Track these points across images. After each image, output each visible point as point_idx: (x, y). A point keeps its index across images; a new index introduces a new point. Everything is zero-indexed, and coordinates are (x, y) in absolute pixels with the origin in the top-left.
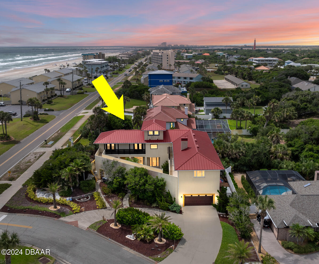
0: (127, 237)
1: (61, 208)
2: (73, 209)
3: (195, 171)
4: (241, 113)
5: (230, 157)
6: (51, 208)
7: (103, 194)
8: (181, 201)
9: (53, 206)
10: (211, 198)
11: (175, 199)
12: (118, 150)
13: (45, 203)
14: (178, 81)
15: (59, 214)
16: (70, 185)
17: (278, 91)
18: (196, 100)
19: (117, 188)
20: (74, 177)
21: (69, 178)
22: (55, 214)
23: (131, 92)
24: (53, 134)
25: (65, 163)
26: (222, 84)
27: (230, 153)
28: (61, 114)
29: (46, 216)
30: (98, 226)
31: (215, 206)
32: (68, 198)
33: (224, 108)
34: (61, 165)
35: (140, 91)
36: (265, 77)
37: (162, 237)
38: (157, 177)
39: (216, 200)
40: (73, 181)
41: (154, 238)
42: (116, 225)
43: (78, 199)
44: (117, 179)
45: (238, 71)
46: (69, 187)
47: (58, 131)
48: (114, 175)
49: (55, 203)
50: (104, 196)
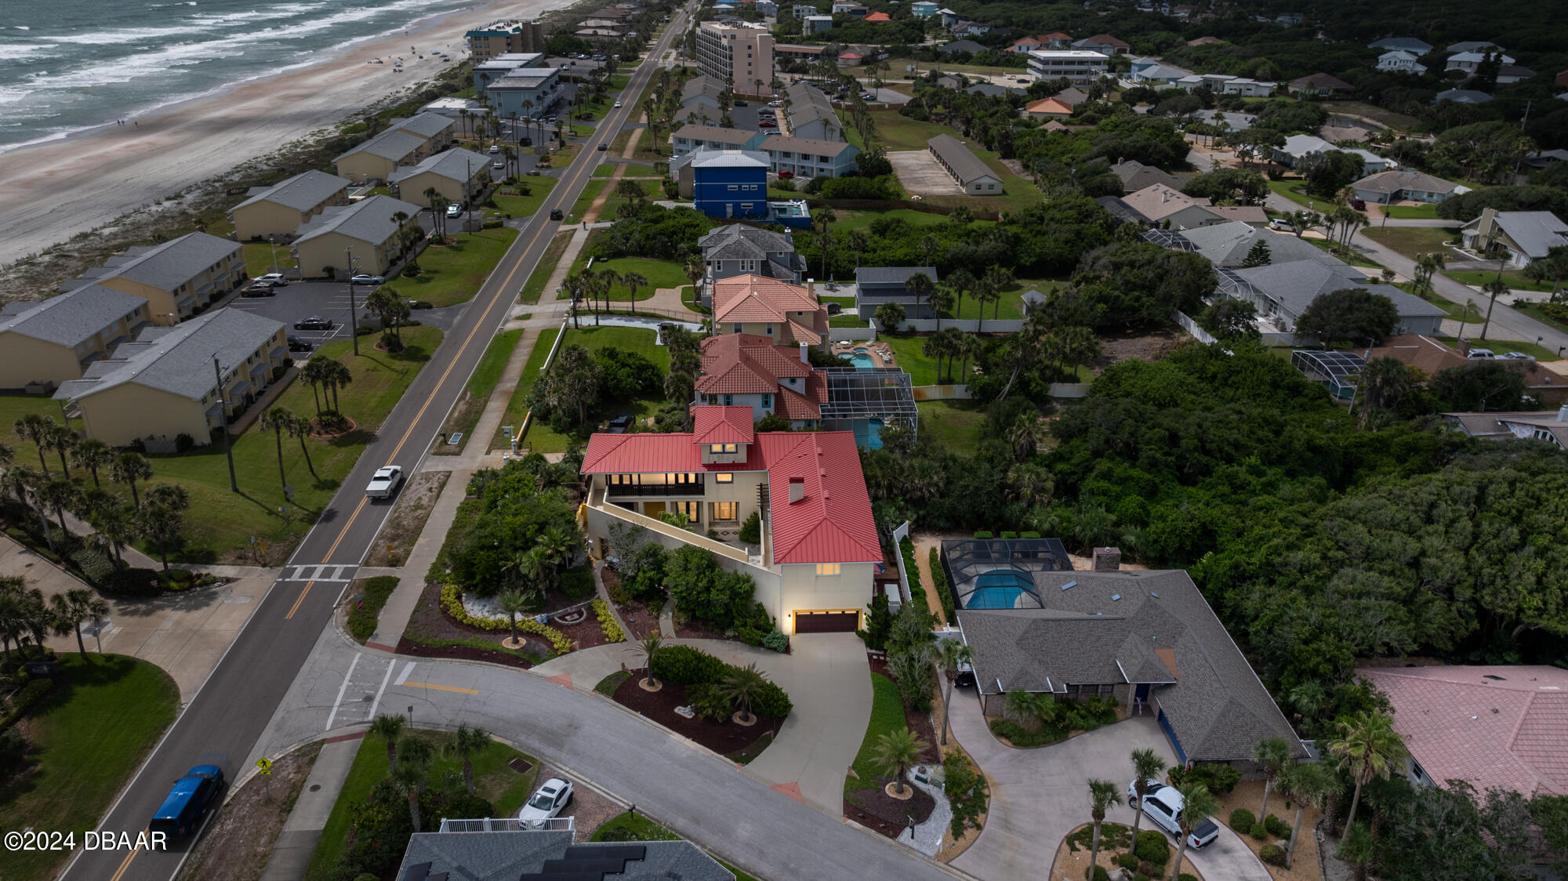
0: (676, 710)
1: (528, 643)
2: (556, 646)
3: (819, 566)
4: (950, 342)
5: (908, 496)
6: (507, 643)
7: (615, 602)
8: (788, 625)
9: (510, 638)
10: (855, 617)
11: (774, 619)
12: (640, 485)
13: (490, 631)
14: (785, 165)
15: (526, 657)
16: (540, 586)
17: (1071, 236)
18: (836, 261)
19: (645, 592)
20: (547, 569)
21: (538, 574)
22: (518, 658)
23: (648, 238)
24: (455, 409)
25: (524, 535)
26: (920, 174)
27: (908, 485)
28: (456, 321)
29: (499, 662)
30: (615, 686)
31: (862, 634)
32: (538, 617)
33: (910, 300)
34: (516, 539)
35: (674, 233)
36: (1050, 153)
37: (748, 710)
38: (736, 572)
39: (863, 625)
40: (546, 577)
41: (733, 712)
42: (651, 684)
43: (560, 618)
44: (644, 572)
45: (972, 113)
46: (539, 591)
47: (465, 393)
48: (637, 562)
49: (514, 630)
50: (616, 606)
